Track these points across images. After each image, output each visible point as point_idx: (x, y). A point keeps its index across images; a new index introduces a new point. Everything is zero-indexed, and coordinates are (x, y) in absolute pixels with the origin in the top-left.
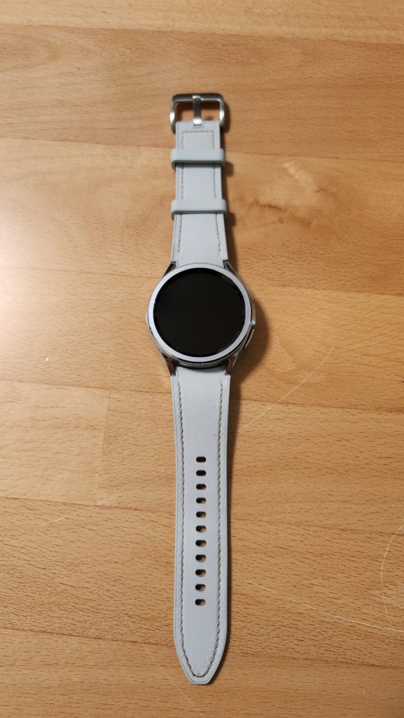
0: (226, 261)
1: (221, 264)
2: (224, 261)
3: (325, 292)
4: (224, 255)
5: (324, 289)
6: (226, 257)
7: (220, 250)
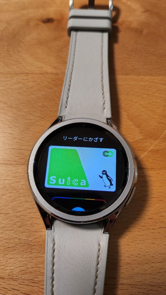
0: (110, 119)
1: (105, 121)
2: (107, 119)
3: (160, 78)
4: (108, 114)
5: (159, 76)
6: (109, 116)
7: (104, 109)
